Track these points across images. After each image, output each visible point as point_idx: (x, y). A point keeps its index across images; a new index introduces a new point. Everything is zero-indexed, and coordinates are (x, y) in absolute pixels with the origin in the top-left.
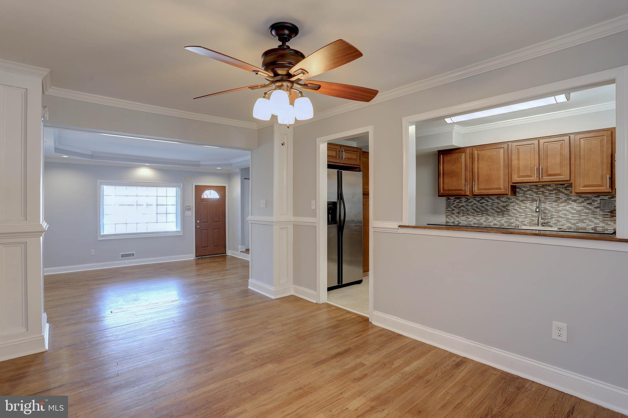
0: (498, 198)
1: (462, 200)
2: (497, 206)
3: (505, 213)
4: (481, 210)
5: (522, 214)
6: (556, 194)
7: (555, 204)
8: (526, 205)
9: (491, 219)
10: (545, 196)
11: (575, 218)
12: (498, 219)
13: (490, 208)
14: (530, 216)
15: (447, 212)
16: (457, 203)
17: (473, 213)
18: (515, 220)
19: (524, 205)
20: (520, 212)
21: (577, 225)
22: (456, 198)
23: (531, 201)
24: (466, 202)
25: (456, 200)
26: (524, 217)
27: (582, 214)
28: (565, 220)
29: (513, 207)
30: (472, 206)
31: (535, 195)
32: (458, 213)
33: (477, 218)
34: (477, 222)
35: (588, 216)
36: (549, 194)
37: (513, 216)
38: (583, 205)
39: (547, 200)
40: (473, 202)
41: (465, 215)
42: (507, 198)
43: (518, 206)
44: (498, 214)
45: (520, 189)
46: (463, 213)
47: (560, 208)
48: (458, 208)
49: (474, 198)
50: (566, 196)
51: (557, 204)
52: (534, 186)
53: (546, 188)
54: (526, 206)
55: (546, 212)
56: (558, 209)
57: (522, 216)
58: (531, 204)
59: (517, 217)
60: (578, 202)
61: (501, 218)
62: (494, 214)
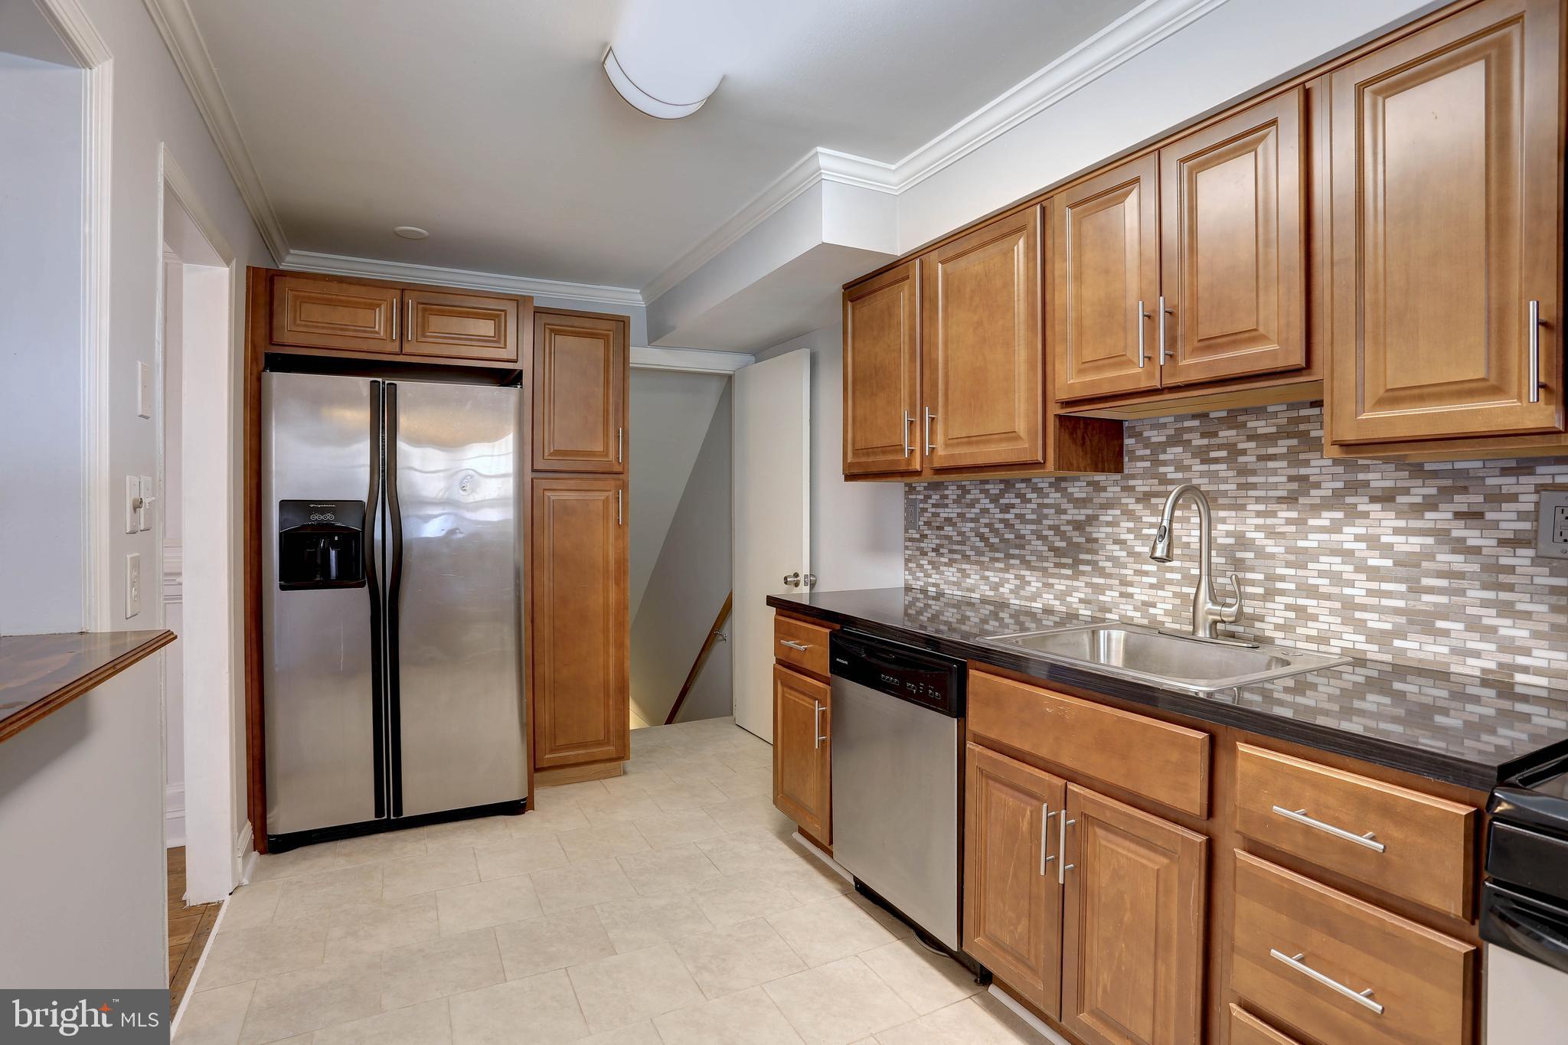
1: (946, 492)
2: (1057, 522)
3: (1082, 556)
4: (1002, 540)
6: (1292, 457)
7: (1285, 514)
9: (1035, 583)
10: (1243, 471)
11: (1385, 602)
12: (1060, 585)
13: (1033, 532)
14: (1178, 576)
15: (908, 544)
16: (934, 506)
17: (980, 553)
18: (1117, 594)
19: (1152, 519)
20: (1137, 557)
21: (1397, 643)
22: (929, 485)
23: (1178, 500)
24: (958, 501)
25: (931, 492)
26: (1153, 580)
27: (1427, 582)
28: (1332, 612)
29: (1109, 530)
30: (975, 520)
31: (1198, 467)
32: (936, 550)
33: (993, 577)
34: (992, 593)
35: (1462, 592)
36: (1261, 458)
37: (1110, 576)
38: (1431, 525)
39: (1251, 493)
40: (979, 501)
43: (1131, 525)
44: (1057, 560)
45: (1138, 435)
46: (949, 551)
47: (1312, 542)
48: (938, 528)
49: (982, 487)
50: (1340, 469)
51: (1294, 515)
52: (1194, 417)
53: (1244, 425)
55: (1243, 560)
56: (1301, 544)
57: (1146, 574)
59: (1124, 583)
60: (1406, 508)
61: (1069, 583)
62: (1046, 559)
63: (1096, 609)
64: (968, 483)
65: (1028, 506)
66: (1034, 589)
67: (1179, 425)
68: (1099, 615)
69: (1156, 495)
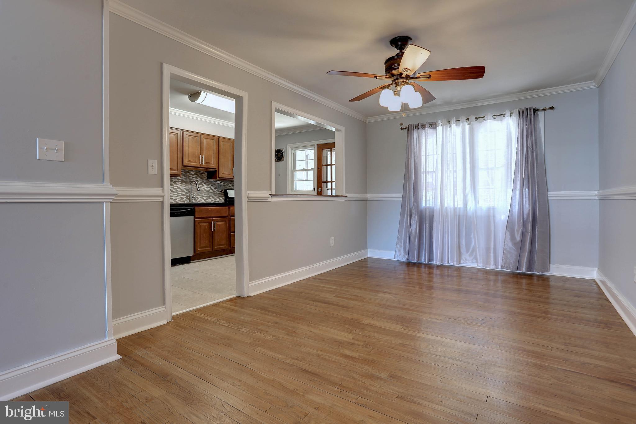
5: (175, 194)
6: (196, 177)
7: (195, 185)
8: (178, 186)
10: (190, 179)
11: (205, 196)
19: (176, 186)
21: (206, 200)
26: (176, 196)
28: (200, 198)
31: (184, 178)
35: (212, 194)
36: (192, 177)
38: (209, 187)
39: (191, 182)
43: (172, 186)
50: (202, 180)
51: (197, 185)
53: (190, 172)
57: (175, 195)
58: (181, 185)
60: (207, 185)
69: (177, 182)
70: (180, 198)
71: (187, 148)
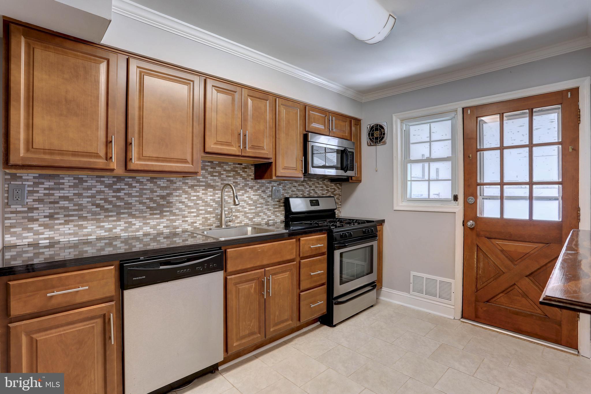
0: (152, 180)
1: (61, 181)
2: (151, 196)
3: (165, 209)
4: (115, 206)
5: (192, 210)
6: (233, 177)
8: (198, 194)
9: (137, 223)
10: (223, 180)
11: (251, 211)
12: (153, 222)
13: (136, 201)
14: (204, 212)
16: (45, 189)
17: (94, 214)
18: (181, 221)
19: (195, 194)
20: (189, 207)
21: (254, 219)
22: (41, 176)
23: (204, 188)
24: (75, 186)
25: (43, 181)
26: (195, 214)
27: (258, 205)
29: (178, 198)
30: (93, 196)
31: (210, 178)
33: (107, 225)
34: (107, 234)
35: (263, 207)
36: (227, 176)
37: (178, 215)
38: (258, 193)
40: (95, 186)
41: (72, 221)
42: (168, 181)
43: (187, 196)
44: (152, 212)
46: (65, 216)
48: (51, 203)
49: (97, 179)
50: (244, 181)
52: (209, 162)
53: (223, 167)
54: (198, 196)
57: (193, 212)
58: (204, 192)
59: (184, 217)
60: (254, 190)
61: (158, 221)
62: (146, 212)
63: (172, 228)
64: (86, 176)
65: (134, 189)
66: (138, 227)
67: (204, 164)
68: (173, 231)
69: (196, 186)
70: (203, 218)
71: (214, 115)
